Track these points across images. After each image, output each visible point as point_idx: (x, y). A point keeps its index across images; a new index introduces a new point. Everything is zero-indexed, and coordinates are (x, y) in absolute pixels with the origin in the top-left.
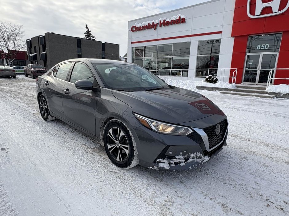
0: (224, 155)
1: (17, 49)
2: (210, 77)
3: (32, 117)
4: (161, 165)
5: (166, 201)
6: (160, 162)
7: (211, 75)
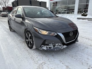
0: (77, 46)
1: (9, 6)
2: (84, 14)
3: (7, 30)
4: (43, 48)
5: (43, 62)
6: (43, 47)
7: (84, 13)
